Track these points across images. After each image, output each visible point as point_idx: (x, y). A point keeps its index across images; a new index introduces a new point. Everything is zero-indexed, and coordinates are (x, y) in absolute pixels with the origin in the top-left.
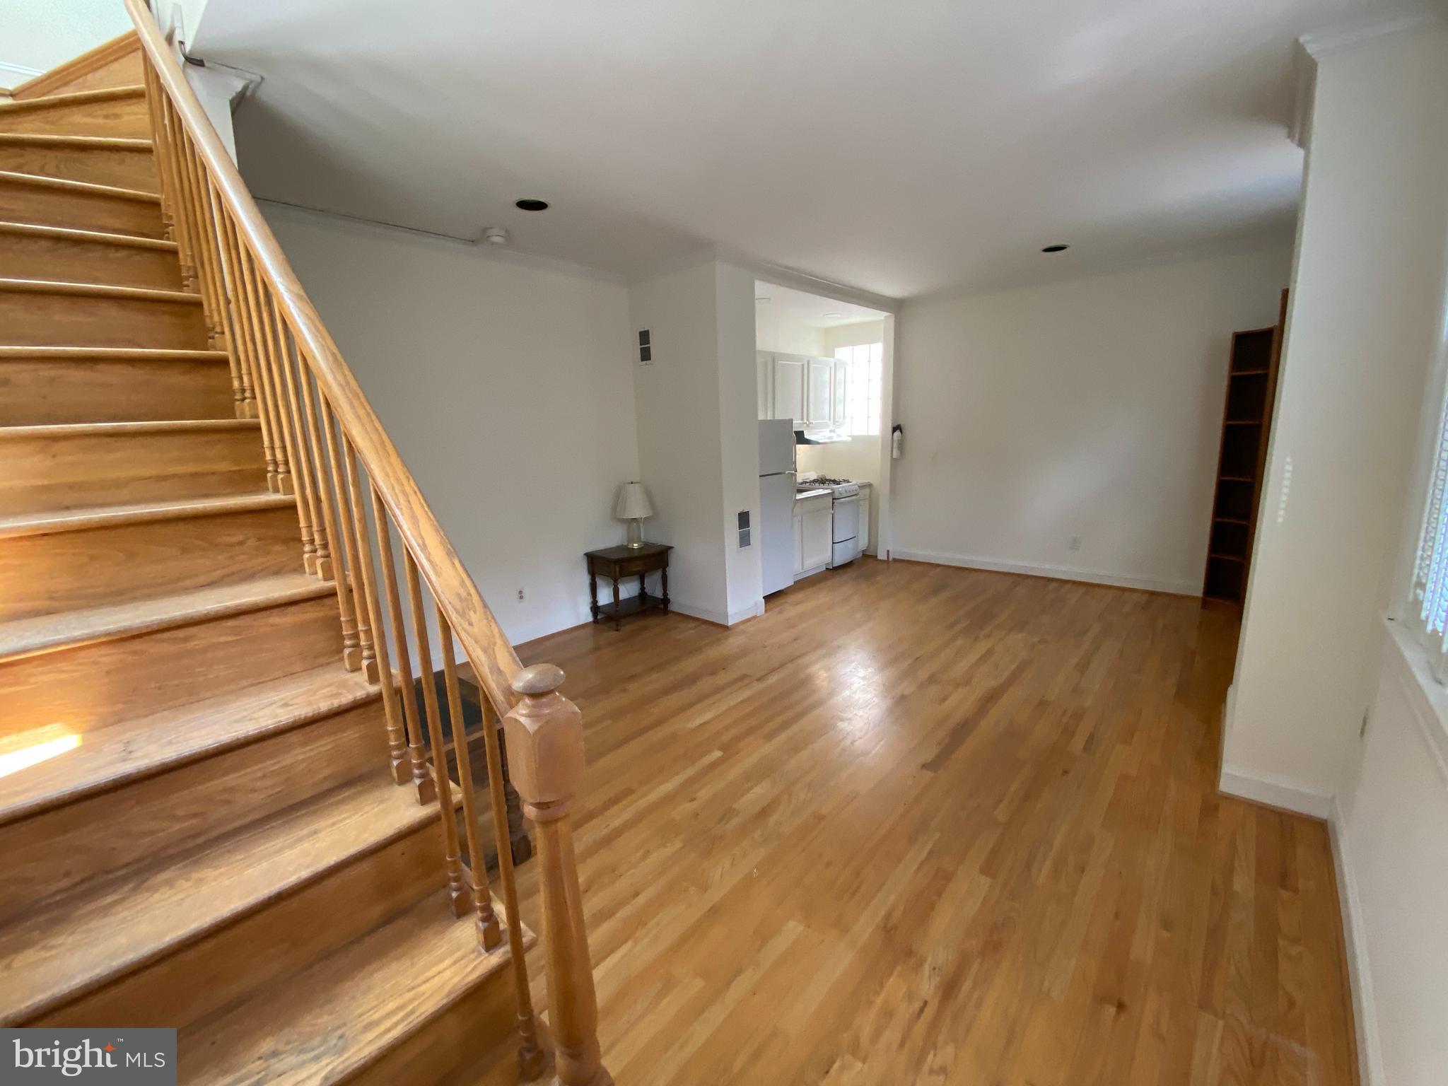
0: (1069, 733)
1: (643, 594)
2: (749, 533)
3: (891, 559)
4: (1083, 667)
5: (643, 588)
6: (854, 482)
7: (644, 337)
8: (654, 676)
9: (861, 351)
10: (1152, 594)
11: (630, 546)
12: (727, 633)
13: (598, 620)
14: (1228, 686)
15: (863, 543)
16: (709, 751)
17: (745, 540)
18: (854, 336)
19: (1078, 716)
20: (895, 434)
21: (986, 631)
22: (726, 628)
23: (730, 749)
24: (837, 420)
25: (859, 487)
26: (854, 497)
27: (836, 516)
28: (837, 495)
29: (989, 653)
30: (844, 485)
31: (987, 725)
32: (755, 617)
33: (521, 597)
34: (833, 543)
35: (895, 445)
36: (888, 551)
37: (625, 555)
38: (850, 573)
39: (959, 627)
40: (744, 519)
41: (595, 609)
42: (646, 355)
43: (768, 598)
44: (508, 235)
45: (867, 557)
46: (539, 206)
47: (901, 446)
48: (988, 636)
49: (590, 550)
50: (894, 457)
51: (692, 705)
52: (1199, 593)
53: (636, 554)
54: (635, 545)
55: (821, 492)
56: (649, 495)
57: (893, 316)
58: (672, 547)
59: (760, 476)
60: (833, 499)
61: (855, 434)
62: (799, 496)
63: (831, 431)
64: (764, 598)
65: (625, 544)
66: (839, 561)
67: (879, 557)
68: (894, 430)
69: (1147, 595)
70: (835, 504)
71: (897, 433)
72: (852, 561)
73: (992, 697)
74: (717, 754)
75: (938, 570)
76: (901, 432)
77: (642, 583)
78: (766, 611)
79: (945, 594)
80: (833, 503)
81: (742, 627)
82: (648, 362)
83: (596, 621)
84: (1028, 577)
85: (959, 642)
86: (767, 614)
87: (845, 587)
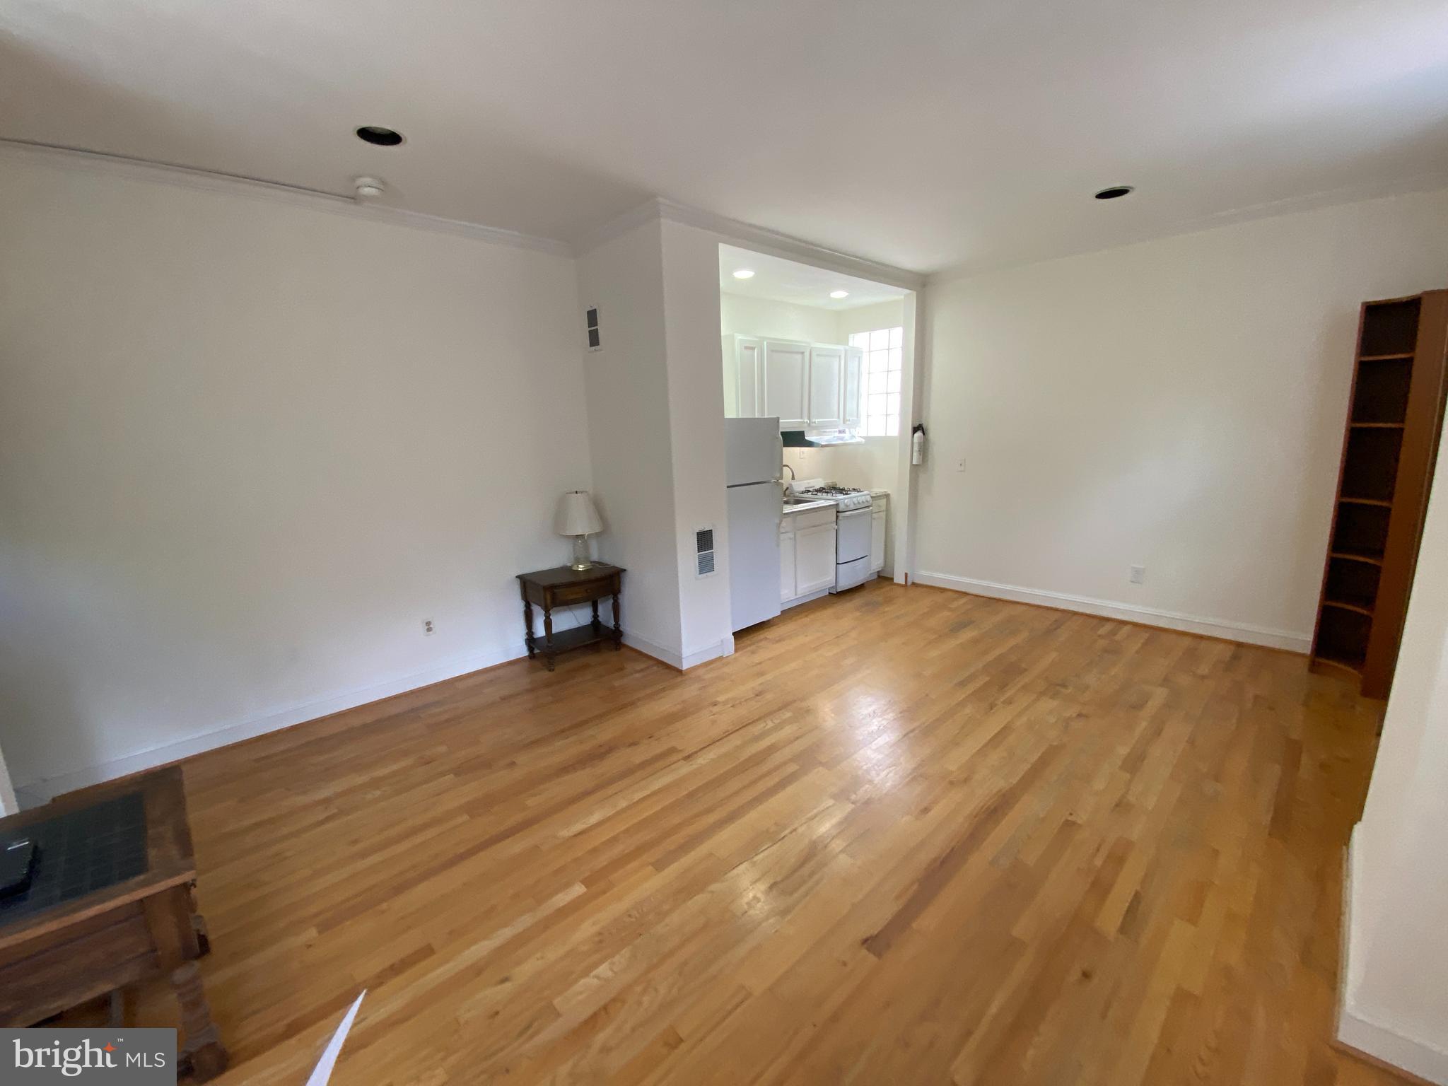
0: (1100, 888)
1: (596, 623)
2: (712, 555)
3: (910, 582)
4: (1134, 763)
5: (596, 616)
6: (865, 492)
7: (592, 317)
8: (559, 744)
9: (880, 337)
10: (1239, 645)
11: (574, 568)
12: (679, 679)
13: (534, 654)
14: (1356, 823)
15: (876, 564)
16: (568, 885)
17: (706, 565)
18: (871, 319)
19: (1117, 858)
20: (916, 435)
21: (1009, 694)
22: (679, 672)
23: (599, 883)
24: (848, 418)
25: (872, 497)
26: (867, 509)
27: (840, 533)
28: (842, 507)
29: (1006, 730)
30: (854, 494)
31: (977, 863)
32: (721, 658)
33: (429, 630)
34: (837, 564)
35: (916, 448)
36: (906, 574)
37: (568, 579)
38: (858, 600)
39: (971, 688)
40: (705, 540)
41: (531, 641)
42: (594, 339)
43: (738, 635)
44: (383, 184)
45: (883, 579)
46: (391, 138)
47: (924, 449)
48: (1009, 702)
49: (520, 573)
50: (914, 462)
51: (587, 794)
52: (1307, 649)
53: (583, 578)
54: (581, 566)
55: (822, 503)
56: (598, 507)
57: (914, 293)
58: (625, 570)
59: (728, 487)
60: (838, 512)
61: (871, 434)
62: (788, 509)
63: (840, 432)
64: (734, 634)
65: (569, 564)
66: (844, 584)
67: (896, 581)
68: (915, 430)
69: (1233, 648)
70: (840, 518)
71: (919, 434)
72: (863, 584)
73: (994, 812)
74: (579, 890)
75: (969, 597)
76: (924, 434)
77: (595, 610)
78: (736, 651)
79: (968, 634)
80: (837, 517)
81: (701, 672)
82: (597, 347)
83: (532, 656)
84: (1075, 613)
85: (968, 710)
86: (737, 654)
87: (846, 618)
